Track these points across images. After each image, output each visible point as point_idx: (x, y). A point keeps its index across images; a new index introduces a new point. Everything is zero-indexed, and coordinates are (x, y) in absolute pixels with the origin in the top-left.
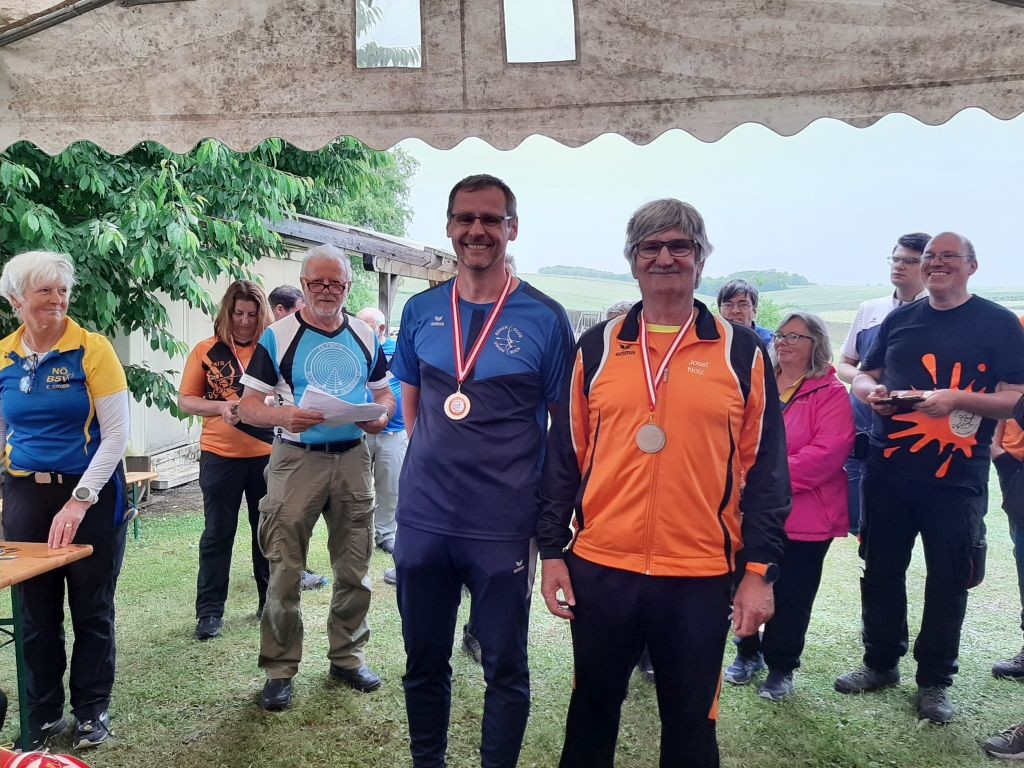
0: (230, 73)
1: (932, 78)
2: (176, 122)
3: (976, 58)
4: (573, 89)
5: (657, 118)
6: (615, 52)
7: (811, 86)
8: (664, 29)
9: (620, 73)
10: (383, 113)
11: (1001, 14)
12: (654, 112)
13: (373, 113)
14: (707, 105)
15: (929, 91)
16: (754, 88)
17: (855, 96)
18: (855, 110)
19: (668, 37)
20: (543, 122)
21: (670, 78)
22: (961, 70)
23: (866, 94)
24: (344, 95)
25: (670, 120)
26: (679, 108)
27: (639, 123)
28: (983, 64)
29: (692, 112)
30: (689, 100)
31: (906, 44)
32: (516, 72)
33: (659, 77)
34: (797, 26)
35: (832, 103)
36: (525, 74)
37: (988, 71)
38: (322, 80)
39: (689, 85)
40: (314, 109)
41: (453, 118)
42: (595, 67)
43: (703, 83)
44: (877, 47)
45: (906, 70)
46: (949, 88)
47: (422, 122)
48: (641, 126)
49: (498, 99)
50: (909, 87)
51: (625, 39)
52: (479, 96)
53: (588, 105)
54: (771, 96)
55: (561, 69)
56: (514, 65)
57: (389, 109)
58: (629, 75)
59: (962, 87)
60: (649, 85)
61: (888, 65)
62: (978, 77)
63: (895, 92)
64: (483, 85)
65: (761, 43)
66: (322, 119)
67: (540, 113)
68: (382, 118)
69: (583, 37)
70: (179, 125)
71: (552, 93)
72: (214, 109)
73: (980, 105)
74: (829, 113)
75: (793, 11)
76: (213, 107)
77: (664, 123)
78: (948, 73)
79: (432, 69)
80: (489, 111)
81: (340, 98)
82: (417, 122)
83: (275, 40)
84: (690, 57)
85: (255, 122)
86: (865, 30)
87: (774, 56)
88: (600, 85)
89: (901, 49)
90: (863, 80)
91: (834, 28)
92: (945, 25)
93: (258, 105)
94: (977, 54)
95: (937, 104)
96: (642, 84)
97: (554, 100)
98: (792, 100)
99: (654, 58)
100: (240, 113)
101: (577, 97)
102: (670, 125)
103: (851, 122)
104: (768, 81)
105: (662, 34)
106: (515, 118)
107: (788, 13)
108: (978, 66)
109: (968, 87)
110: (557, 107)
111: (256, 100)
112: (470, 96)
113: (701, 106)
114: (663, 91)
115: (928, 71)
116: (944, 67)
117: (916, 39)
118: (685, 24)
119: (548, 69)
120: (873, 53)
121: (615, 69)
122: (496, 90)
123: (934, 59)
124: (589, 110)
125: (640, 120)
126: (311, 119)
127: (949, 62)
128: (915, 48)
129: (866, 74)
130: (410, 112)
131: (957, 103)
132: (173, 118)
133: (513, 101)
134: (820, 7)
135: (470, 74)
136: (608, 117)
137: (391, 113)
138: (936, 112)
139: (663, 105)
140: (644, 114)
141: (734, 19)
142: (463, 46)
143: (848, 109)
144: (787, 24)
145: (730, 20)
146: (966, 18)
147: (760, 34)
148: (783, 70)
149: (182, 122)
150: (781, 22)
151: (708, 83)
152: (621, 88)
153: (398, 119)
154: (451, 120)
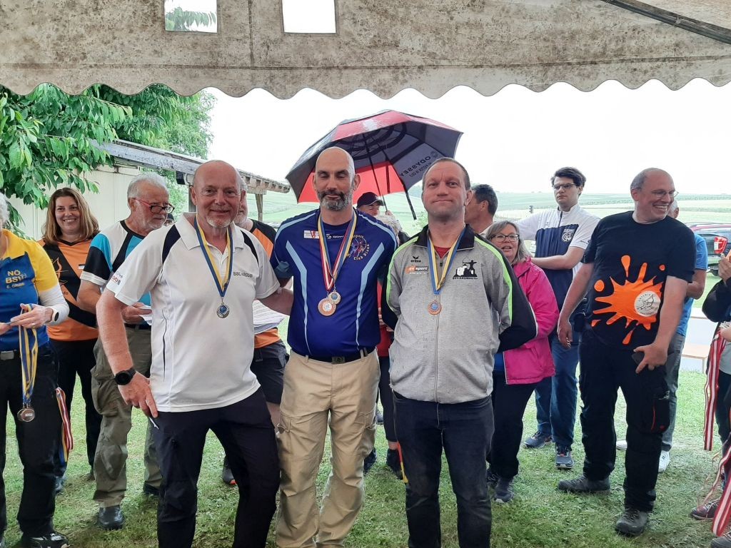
0: (63, 32)
1: (584, 59)
2: (18, 69)
3: (613, 46)
4: (335, 55)
5: (396, 79)
6: (366, 30)
7: (504, 61)
8: (401, 15)
9: (369, 45)
10: (188, 67)
11: (628, 18)
12: (394, 75)
13: (180, 66)
14: (431, 71)
15: (582, 67)
16: (464, 61)
17: (534, 70)
18: (534, 80)
19: (403, 22)
20: (312, 79)
21: (406, 51)
22: (603, 54)
23: (541, 68)
24: (156, 52)
25: (406, 81)
26: (412, 73)
27: (383, 83)
28: (618, 50)
29: (421, 76)
30: (419, 67)
31: (567, 35)
32: (291, 40)
33: (398, 50)
34: (493, 19)
35: (518, 74)
36: (298, 41)
37: (621, 55)
38: (137, 39)
39: (419, 56)
40: (132, 62)
41: (243, 73)
42: (351, 40)
43: (429, 55)
44: (546, 35)
45: (568, 53)
46: (596, 66)
47: (219, 75)
48: (385, 85)
49: (278, 60)
50: (569, 64)
51: (372, 20)
52: (263, 57)
53: (346, 68)
54: (476, 67)
55: (325, 39)
56: (289, 34)
57: (193, 64)
58: (376, 46)
59: (604, 65)
60: (391, 56)
61: (555, 48)
62: (615, 59)
63: (560, 67)
64: (265, 48)
65: (468, 30)
66: (138, 70)
67: (310, 72)
68: (187, 70)
69: (341, 17)
70: (21, 71)
71: (319, 56)
72: (49, 59)
73: (616, 78)
74: (516, 80)
75: (489, 8)
76: (47, 58)
77: (401, 84)
78: (595, 55)
79: (226, 33)
80: (271, 68)
81: (153, 53)
82: (215, 75)
83: (99, 7)
84: (419, 37)
85: (84, 70)
86: (538, 24)
87: (478, 40)
88: (355, 53)
89: (563, 38)
90: (538, 59)
91: (517, 22)
92: (591, 23)
93: (85, 57)
94: (614, 43)
95: (588, 77)
96: (386, 54)
97: (320, 63)
98: (490, 70)
99: (394, 35)
100: (71, 63)
101: (338, 61)
102: (406, 85)
103: (531, 88)
104: (474, 57)
105: (399, 19)
106: (291, 75)
107: (486, 10)
108: (615, 52)
109: (608, 65)
110: (323, 68)
111: (83, 53)
112: (256, 56)
113: (428, 71)
114: (400, 60)
115: (582, 54)
116: (592, 51)
117: (573, 31)
118: (415, 13)
119: (315, 39)
120: (545, 39)
121: (366, 41)
122: (277, 53)
123: (585, 45)
124: (346, 72)
125: (384, 80)
126: (131, 70)
127: (596, 48)
128: (572, 37)
129: (540, 54)
130: (209, 67)
131: (601, 77)
132: (16, 66)
133: (290, 62)
134: (508, 6)
135: (256, 38)
136: (361, 77)
137: (194, 67)
138: (588, 82)
139: (401, 70)
140: (386, 76)
141: (449, 12)
142: (250, 17)
143: (528, 78)
144: (485, 18)
145: (446, 13)
146: (606, 19)
147: (467, 23)
148: (484, 49)
149: (24, 70)
150: (480, 16)
151: (432, 55)
152: (370, 56)
153: (199, 72)
154: (242, 75)
